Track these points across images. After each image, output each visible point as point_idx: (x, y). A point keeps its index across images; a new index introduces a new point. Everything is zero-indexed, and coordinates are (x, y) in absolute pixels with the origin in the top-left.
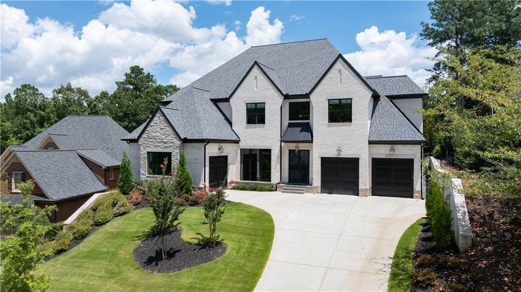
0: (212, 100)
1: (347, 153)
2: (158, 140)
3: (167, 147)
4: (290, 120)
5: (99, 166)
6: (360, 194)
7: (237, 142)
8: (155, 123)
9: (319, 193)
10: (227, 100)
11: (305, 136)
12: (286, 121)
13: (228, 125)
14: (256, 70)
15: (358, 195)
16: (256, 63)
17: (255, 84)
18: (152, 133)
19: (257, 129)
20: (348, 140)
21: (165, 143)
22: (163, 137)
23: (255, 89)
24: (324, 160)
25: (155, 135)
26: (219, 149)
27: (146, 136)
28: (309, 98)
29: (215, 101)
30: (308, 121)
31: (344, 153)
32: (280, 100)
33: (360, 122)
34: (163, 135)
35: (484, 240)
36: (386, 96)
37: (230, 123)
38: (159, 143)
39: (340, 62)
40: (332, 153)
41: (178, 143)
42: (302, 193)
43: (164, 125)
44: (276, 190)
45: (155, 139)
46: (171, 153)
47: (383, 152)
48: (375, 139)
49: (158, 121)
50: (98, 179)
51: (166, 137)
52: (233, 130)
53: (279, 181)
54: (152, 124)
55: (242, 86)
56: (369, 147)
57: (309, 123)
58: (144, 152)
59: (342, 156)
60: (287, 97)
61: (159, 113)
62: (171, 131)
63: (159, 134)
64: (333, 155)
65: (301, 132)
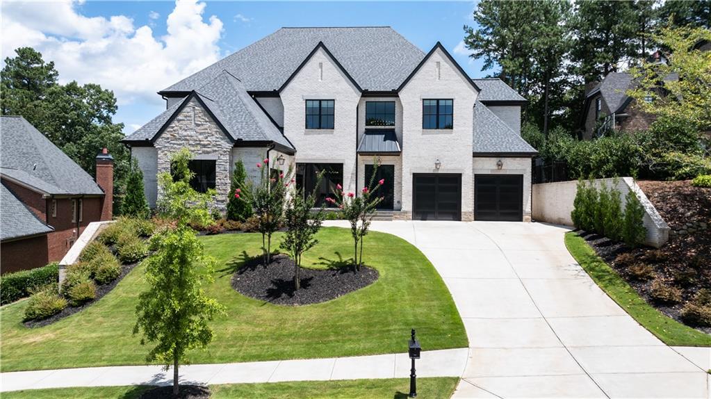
0: (250, 93)
1: (446, 168)
2: (191, 142)
3: (208, 153)
4: (366, 125)
6: (463, 219)
7: (291, 152)
8: (186, 117)
10: (275, 94)
12: (363, 127)
13: (277, 129)
14: (320, 53)
15: (460, 220)
17: (320, 74)
18: (180, 132)
19: (321, 136)
20: (448, 151)
21: (204, 146)
22: (200, 137)
23: (320, 80)
24: (419, 179)
25: (185, 133)
26: (278, 159)
27: (169, 136)
28: (398, 96)
29: (255, 95)
30: (393, 127)
31: (443, 168)
32: (356, 97)
33: (463, 129)
34: (201, 134)
36: (481, 101)
37: (281, 128)
38: (193, 146)
39: (438, 53)
40: (427, 168)
41: (228, 146)
43: (202, 118)
45: (186, 140)
46: (215, 161)
47: (488, 167)
48: (479, 151)
49: (192, 114)
50: (34, 214)
51: (207, 138)
52: (285, 137)
54: (180, 117)
55: (300, 75)
56: (473, 160)
57: (394, 129)
58: (164, 161)
59: (440, 172)
60: (365, 94)
61: (193, 102)
62: (213, 128)
63: (193, 133)
64: (429, 169)
65: (385, 140)
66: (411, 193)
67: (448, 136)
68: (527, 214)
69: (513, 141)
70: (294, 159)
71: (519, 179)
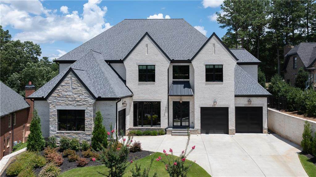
0: (107, 61)
1: (220, 104)
2: (70, 99)
3: (80, 105)
4: (173, 79)
7: (131, 96)
8: (66, 83)
9: (199, 134)
10: (121, 62)
12: (171, 80)
13: (122, 82)
14: (146, 39)
15: (228, 133)
16: (147, 34)
17: (146, 51)
18: (63, 93)
20: (220, 94)
21: (78, 101)
22: (75, 96)
23: (146, 54)
25: (66, 94)
26: (123, 104)
27: (56, 95)
28: (191, 63)
29: (109, 62)
30: (188, 80)
31: (218, 104)
32: (167, 63)
33: (229, 82)
34: (76, 94)
37: (125, 81)
38: (71, 101)
39: (214, 39)
41: (92, 101)
43: (77, 85)
44: (166, 134)
45: (67, 97)
46: (84, 111)
47: (243, 102)
48: (238, 94)
49: (70, 82)
51: (79, 96)
52: (127, 86)
54: (63, 84)
55: (135, 51)
56: (235, 99)
58: (53, 110)
60: (172, 61)
61: (71, 74)
62: (83, 90)
63: (71, 93)
64: (210, 105)
65: (184, 88)
66: (200, 118)
67: (220, 86)
68: (265, 129)
69: (256, 88)
70: (132, 99)
71: (261, 109)
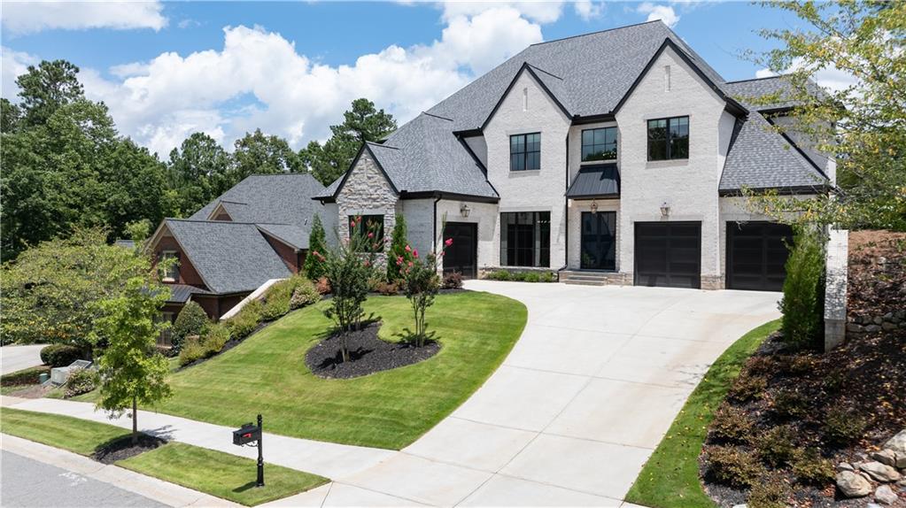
0: (456, 134)
1: (679, 214)
2: (364, 197)
3: (377, 207)
4: (582, 161)
5: (290, 248)
6: (702, 286)
7: (495, 201)
8: (360, 170)
9: (630, 284)
10: (478, 132)
11: (608, 186)
12: (577, 163)
13: (481, 173)
14: (525, 77)
15: (699, 288)
16: (525, 66)
17: (524, 102)
18: (356, 186)
19: (526, 179)
20: (681, 190)
21: (374, 200)
22: (371, 190)
23: (525, 110)
24: (640, 228)
25: (359, 187)
26: (461, 211)
28: (615, 120)
29: (462, 136)
30: (614, 161)
31: (674, 214)
32: (565, 125)
33: (703, 157)
34: (372, 187)
35: (868, 328)
36: (759, 112)
37: (485, 171)
38: (365, 200)
39: (668, 54)
40: (652, 215)
41: (393, 199)
42: (603, 284)
43: (373, 171)
44: (558, 281)
45: (360, 194)
46: (383, 216)
48: (729, 187)
49: (364, 166)
50: (289, 268)
51: (376, 191)
52: (488, 182)
53: (563, 265)
54: (355, 170)
55: (503, 107)
56: (720, 202)
57: (616, 164)
58: (343, 217)
59: (670, 219)
60: (577, 121)
61: (366, 154)
62: (382, 180)
63: (365, 187)
64: (656, 218)
65: (602, 178)
66: (632, 249)
67: (681, 168)
70: (498, 208)
